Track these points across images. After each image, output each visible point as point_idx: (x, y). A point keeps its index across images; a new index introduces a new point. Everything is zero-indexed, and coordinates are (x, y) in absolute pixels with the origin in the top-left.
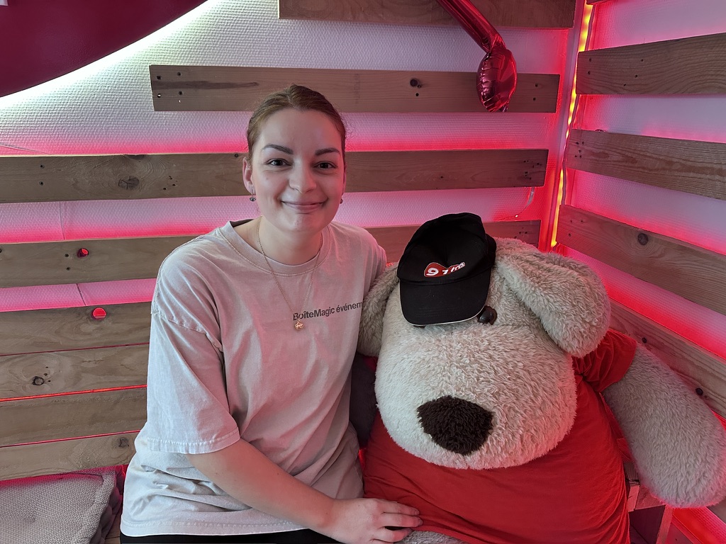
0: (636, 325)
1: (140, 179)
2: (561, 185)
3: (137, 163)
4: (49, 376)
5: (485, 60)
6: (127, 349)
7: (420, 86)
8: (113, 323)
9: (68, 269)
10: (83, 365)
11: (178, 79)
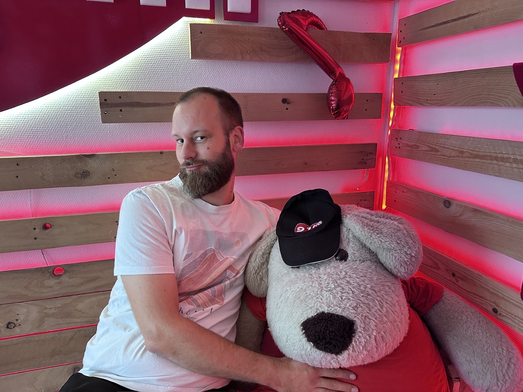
0: (447, 264)
1: (90, 172)
2: (387, 167)
3: (89, 160)
4: (19, 321)
5: (332, 85)
6: (80, 297)
7: (288, 103)
8: (70, 278)
9: (35, 238)
10: (45, 311)
11: (119, 101)
